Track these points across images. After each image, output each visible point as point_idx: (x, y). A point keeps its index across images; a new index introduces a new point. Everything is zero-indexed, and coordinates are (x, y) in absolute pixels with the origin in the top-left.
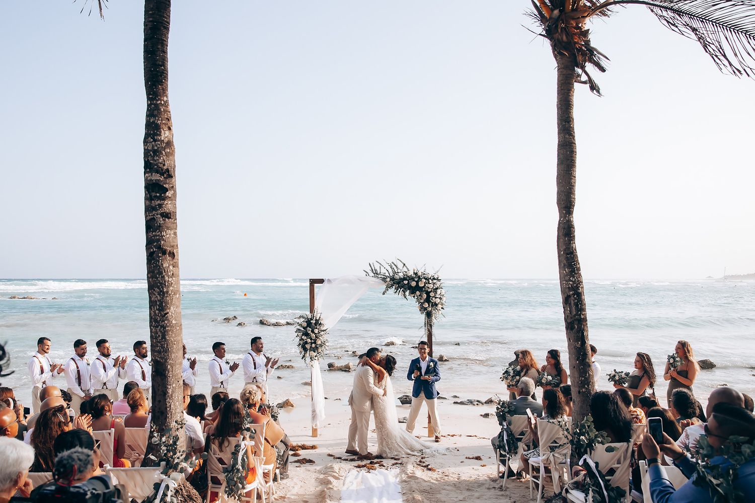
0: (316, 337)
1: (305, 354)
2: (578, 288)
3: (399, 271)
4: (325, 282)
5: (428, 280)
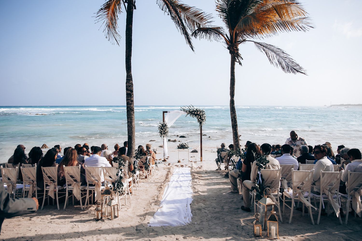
0: (165, 130)
1: (161, 135)
2: (235, 117)
4: (168, 112)
5: (201, 112)
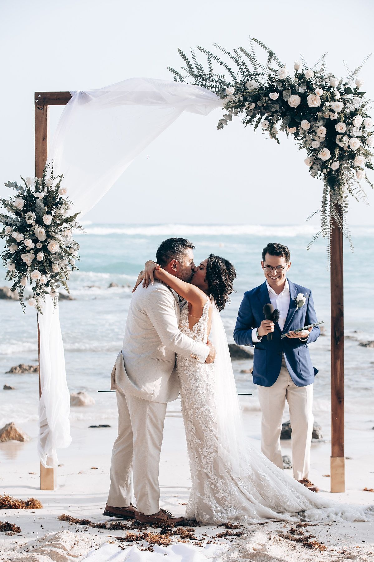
1: (20, 278)
3: (260, 71)
4: (73, 103)
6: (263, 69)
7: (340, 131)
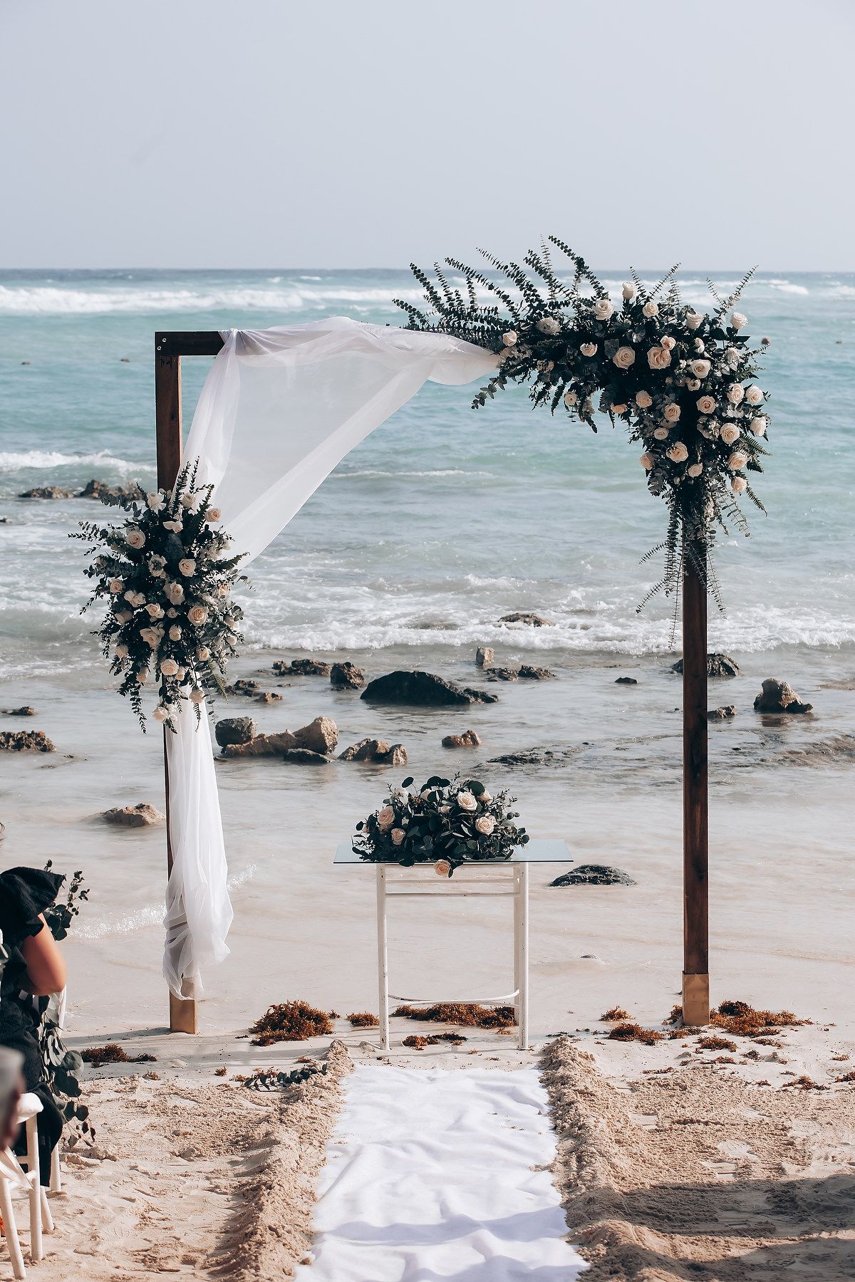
0: (187, 594)
3: (560, 297)
5: (690, 341)
6: (568, 295)
7: (705, 411)
